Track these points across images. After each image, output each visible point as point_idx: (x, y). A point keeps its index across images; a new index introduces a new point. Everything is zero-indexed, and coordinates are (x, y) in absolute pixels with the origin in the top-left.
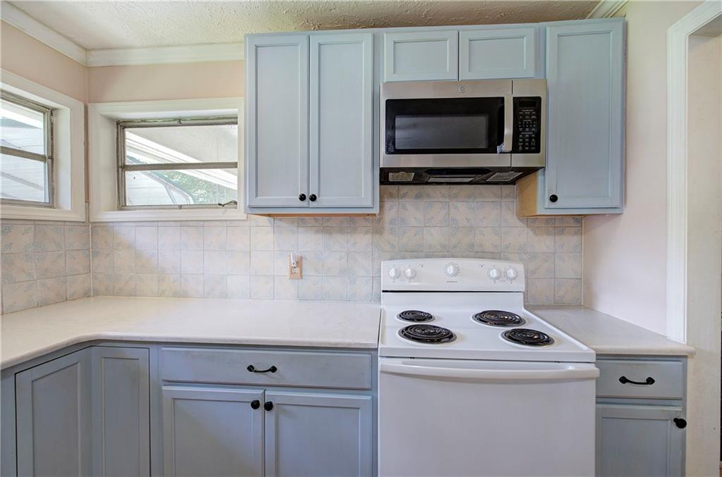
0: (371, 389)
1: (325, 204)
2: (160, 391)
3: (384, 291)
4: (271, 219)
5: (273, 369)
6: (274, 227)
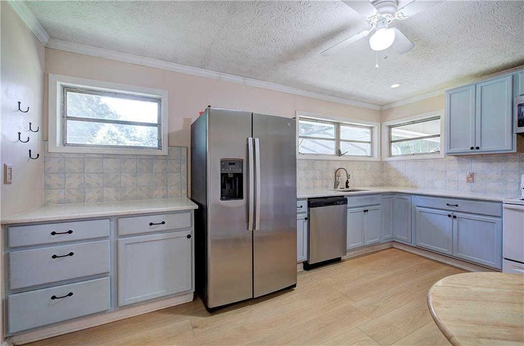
0: (501, 217)
1: (484, 150)
2: (415, 209)
3: (523, 189)
4: (457, 157)
5: (457, 206)
6: (458, 160)
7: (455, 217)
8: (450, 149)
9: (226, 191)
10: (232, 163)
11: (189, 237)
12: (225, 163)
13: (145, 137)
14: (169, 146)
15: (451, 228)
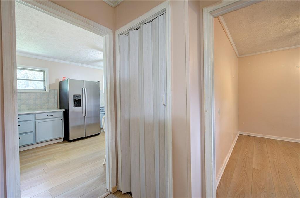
9: (75, 105)
10: (77, 96)
11: (62, 120)
12: (74, 96)
13: (40, 86)
14: (49, 89)
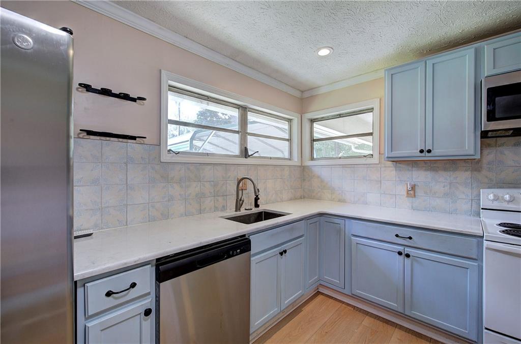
0: (478, 259)
1: (437, 154)
2: (350, 240)
3: (482, 209)
4: (394, 163)
5: (410, 238)
6: (396, 167)
7: (408, 256)
8: (392, 151)
15: (402, 272)
